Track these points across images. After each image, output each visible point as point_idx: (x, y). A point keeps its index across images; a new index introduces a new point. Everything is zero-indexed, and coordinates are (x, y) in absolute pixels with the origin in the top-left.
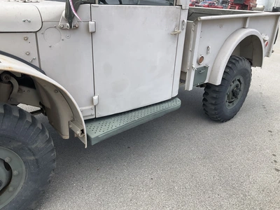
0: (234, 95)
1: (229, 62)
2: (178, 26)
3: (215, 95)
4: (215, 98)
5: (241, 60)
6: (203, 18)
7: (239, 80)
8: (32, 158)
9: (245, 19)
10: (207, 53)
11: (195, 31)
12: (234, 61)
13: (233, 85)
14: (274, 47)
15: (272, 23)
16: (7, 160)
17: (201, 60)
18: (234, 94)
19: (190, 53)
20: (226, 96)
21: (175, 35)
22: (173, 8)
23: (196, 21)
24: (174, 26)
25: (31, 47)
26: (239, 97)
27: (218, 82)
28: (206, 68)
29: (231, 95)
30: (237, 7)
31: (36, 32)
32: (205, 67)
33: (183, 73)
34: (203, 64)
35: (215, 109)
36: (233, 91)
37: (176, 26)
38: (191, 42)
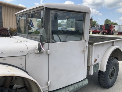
0: (112, 75)
1: (108, 60)
3: (103, 76)
5: (113, 59)
6: (95, 44)
7: (113, 68)
9: (113, 42)
10: (98, 58)
11: (92, 49)
12: (110, 60)
13: (111, 71)
17: (95, 61)
19: (90, 58)
20: (109, 76)
21: (84, 52)
22: (82, 41)
23: (92, 45)
26: (114, 75)
27: (104, 70)
28: (98, 64)
29: (111, 75)
31: (25, 56)
32: (97, 63)
33: (88, 67)
34: (96, 63)
35: (104, 83)
36: (111, 73)
37: (84, 48)
38: (91, 54)
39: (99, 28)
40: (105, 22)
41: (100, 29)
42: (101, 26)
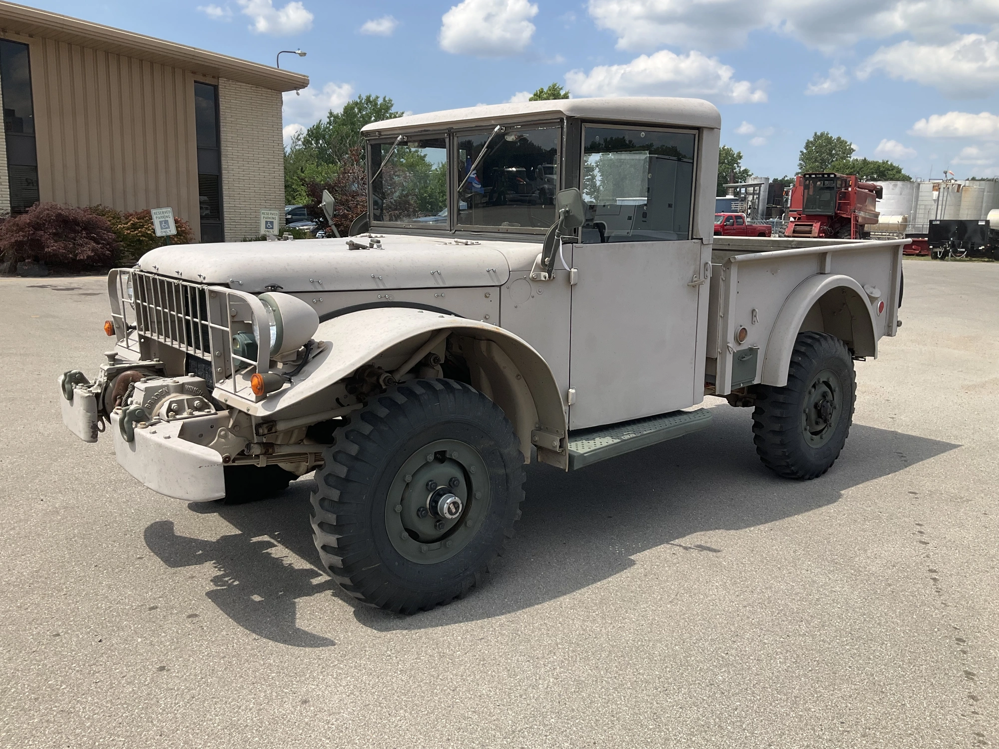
0: (819, 414)
2: (697, 273)
3: (777, 412)
4: (779, 419)
5: (825, 339)
6: (740, 257)
7: (827, 384)
8: (502, 471)
9: (823, 255)
10: (753, 322)
11: (727, 281)
12: (803, 349)
13: (816, 396)
14: (901, 314)
15: (885, 261)
16: (472, 469)
17: (741, 335)
18: (821, 414)
19: (720, 322)
20: (804, 417)
21: (694, 286)
22: (689, 243)
23: (728, 264)
24: (691, 272)
25: (491, 307)
26: (834, 419)
27: (783, 382)
28: (752, 351)
29: (813, 416)
30: (816, 227)
31: (500, 286)
32: (751, 349)
33: (711, 362)
34: (746, 345)
35: (783, 444)
36: (816, 406)
37: (695, 273)
38: (721, 301)
39: (762, 207)
40: (806, 158)
41: (768, 214)
42: (777, 189)
